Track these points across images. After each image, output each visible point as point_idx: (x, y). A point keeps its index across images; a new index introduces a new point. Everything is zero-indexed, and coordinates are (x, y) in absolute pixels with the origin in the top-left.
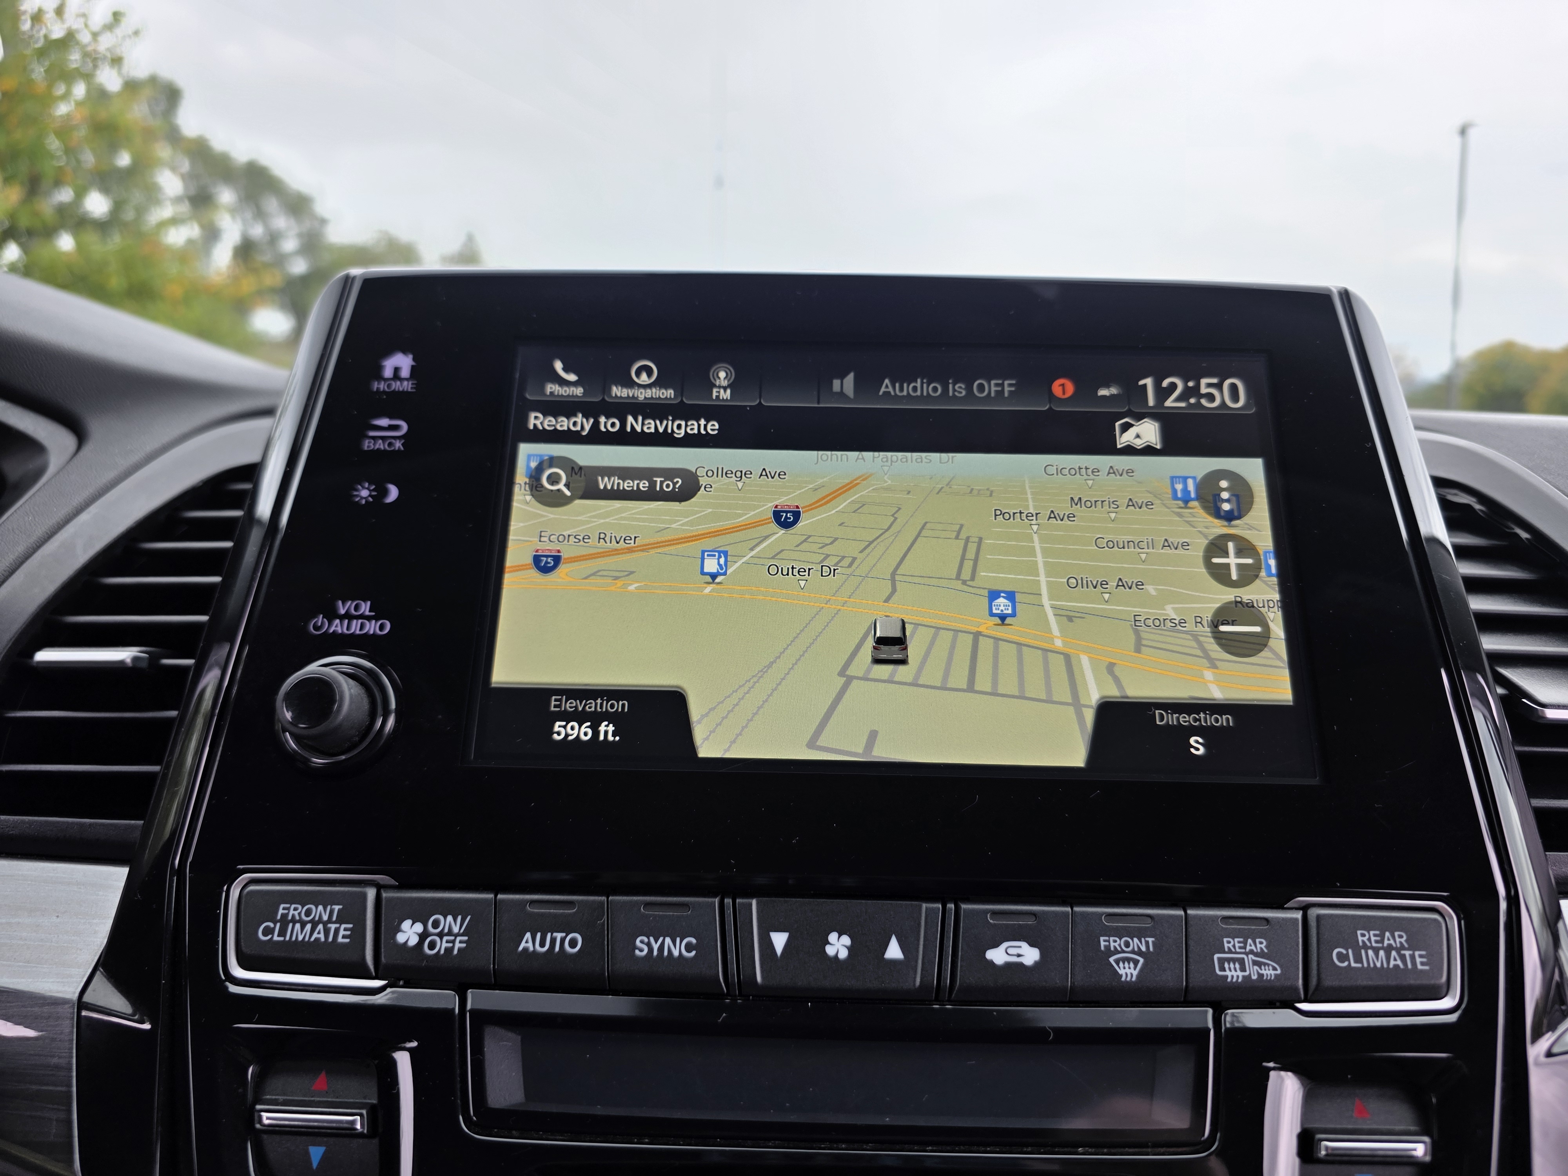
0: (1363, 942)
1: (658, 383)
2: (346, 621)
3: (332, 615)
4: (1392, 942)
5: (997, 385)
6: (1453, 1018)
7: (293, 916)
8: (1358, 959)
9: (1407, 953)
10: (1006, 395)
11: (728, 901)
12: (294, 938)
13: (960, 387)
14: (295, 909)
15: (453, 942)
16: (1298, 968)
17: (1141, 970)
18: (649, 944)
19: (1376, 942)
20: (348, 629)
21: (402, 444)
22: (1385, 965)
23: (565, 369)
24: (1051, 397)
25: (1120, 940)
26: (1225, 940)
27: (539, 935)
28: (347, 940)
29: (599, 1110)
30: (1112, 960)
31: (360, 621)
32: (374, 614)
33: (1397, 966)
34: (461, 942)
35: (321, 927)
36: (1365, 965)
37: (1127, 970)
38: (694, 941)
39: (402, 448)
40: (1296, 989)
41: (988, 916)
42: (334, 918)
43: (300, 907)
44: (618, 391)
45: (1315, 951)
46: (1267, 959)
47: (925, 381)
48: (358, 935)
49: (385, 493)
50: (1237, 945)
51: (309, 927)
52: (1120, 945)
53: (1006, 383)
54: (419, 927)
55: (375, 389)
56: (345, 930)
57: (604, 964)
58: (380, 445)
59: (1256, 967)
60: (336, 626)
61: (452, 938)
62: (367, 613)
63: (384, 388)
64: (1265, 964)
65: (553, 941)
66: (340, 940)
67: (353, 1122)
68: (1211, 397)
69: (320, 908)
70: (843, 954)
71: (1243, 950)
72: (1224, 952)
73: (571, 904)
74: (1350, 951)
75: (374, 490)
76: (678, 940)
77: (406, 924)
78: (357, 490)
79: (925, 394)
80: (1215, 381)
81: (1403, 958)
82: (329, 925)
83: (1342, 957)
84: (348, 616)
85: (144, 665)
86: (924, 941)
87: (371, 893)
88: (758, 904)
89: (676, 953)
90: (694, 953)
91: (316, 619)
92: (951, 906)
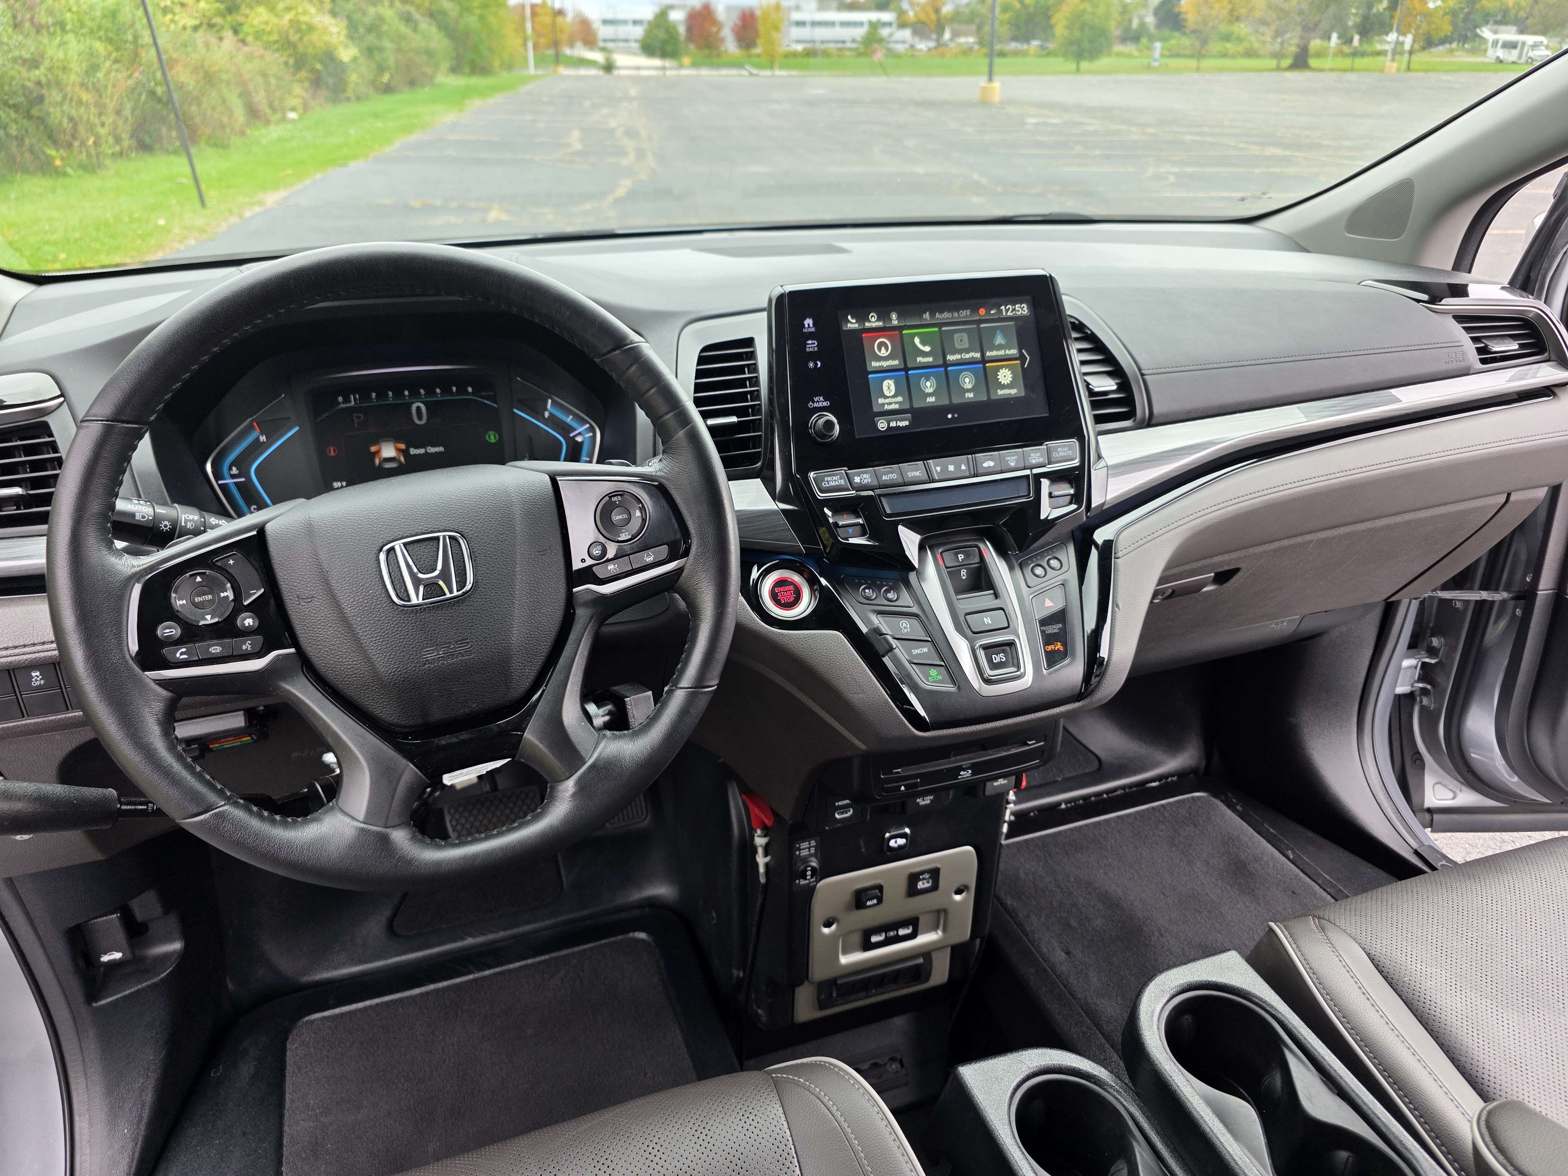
0: (1059, 450)
1: (878, 320)
2: (818, 403)
3: (814, 402)
4: (1065, 449)
6: (1078, 464)
7: (829, 480)
10: (968, 315)
11: (925, 462)
12: (831, 485)
13: (956, 313)
15: (868, 480)
16: (1047, 458)
18: (911, 474)
19: (1062, 450)
20: (819, 405)
24: (980, 315)
25: (1010, 457)
26: (1031, 454)
27: (886, 476)
28: (845, 483)
31: (822, 402)
32: (824, 400)
35: (836, 481)
36: (1060, 455)
38: (920, 471)
40: (1047, 463)
41: (982, 457)
43: (829, 477)
44: (867, 325)
45: (1050, 454)
47: (947, 312)
50: (1034, 455)
51: (833, 482)
52: (1010, 459)
53: (968, 311)
56: (841, 481)
57: (902, 479)
58: (811, 350)
60: (815, 405)
65: (890, 476)
66: (841, 484)
68: (1018, 311)
69: (834, 477)
73: (891, 467)
74: (1056, 453)
76: (916, 472)
79: (947, 317)
80: (1019, 306)
82: (838, 481)
84: (818, 401)
85: (740, 421)
87: (844, 472)
88: (932, 461)
89: (917, 475)
90: (920, 474)
91: (809, 403)
92: (973, 455)
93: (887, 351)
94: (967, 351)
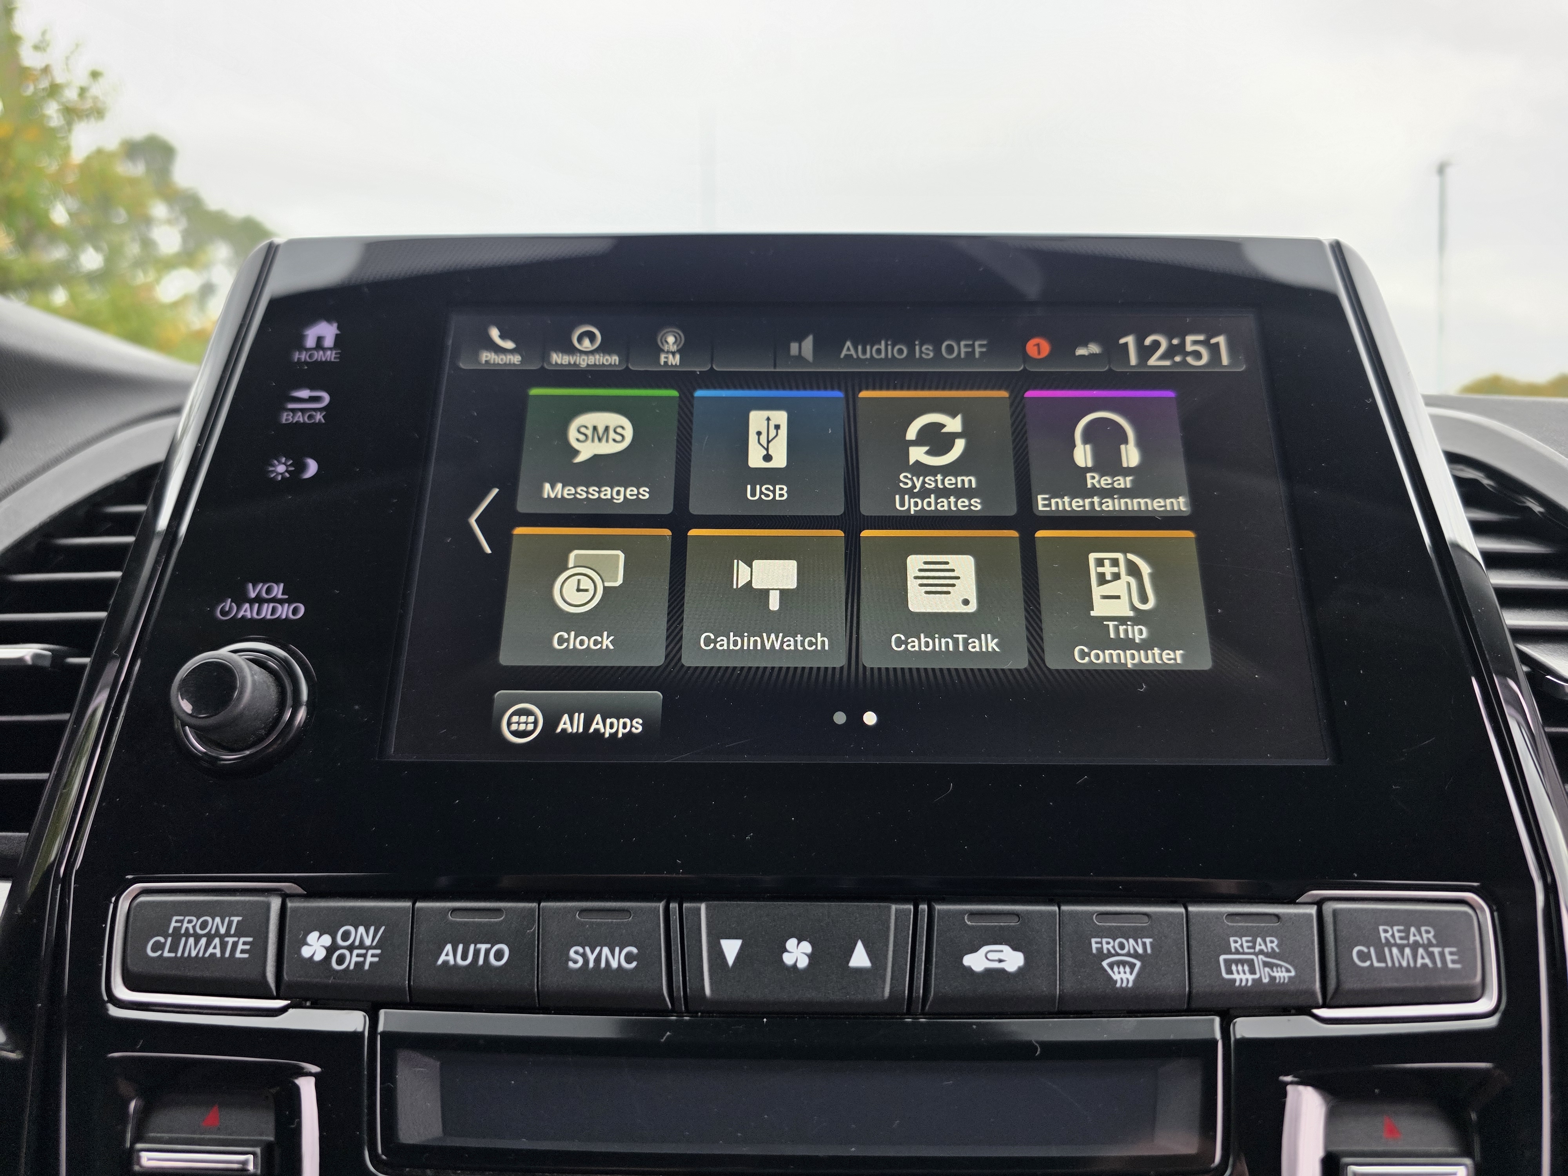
0: (1386, 938)
1: (603, 349)
2: (256, 605)
3: (241, 598)
4: (1418, 938)
5: (966, 346)
6: (1492, 1022)
7: (187, 929)
8: (1381, 958)
9: (1436, 950)
10: (977, 355)
11: (674, 906)
12: (186, 955)
13: (927, 349)
14: (190, 922)
15: (364, 956)
16: (1314, 970)
17: (1138, 975)
18: (584, 955)
19: (1401, 938)
20: (258, 613)
21: (323, 417)
22: (1412, 964)
23: (502, 337)
24: (1026, 358)
25: (1114, 941)
26: (1232, 939)
27: (461, 947)
28: (246, 956)
29: (524, 1144)
30: (1105, 964)
31: (271, 605)
32: (287, 597)
33: (1424, 966)
34: (373, 956)
35: (217, 941)
36: (1390, 964)
37: (1123, 975)
38: (634, 950)
39: (323, 421)
40: (1313, 994)
41: (966, 917)
42: (232, 932)
43: (194, 919)
44: (558, 359)
45: (1333, 950)
46: (1279, 960)
47: (889, 343)
48: (258, 950)
49: (303, 467)
50: (1245, 945)
51: (203, 941)
52: (1114, 947)
53: (977, 343)
54: (327, 940)
55: (296, 360)
56: (244, 943)
57: (533, 976)
58: (299, 418)
59: (1267, 969)
60: (245, 611)
61: (363, 951)
62: (280, 596)
63: (305, 358)
64: (1277, 966)
65: (477, 953)
66: (238, 955)
67: (245, 1163)
68: (1197, 355)
69: (218, 920)
70: (803, 963)
71: (1252, 951)
72: (1231, 953)
73: (498, 910)
74: (1372, 950)
75: (291, 465)
76: (617, 950)
77: (313, 937)
78: (273, 466)
79: (890, 356)
80: (1201, 338)
81: (1431, 955)
82: (227, 939)
83: (1363, 956)
84: (259, 600)
85: (47, 663)
86: (894, 946)
87: (275, 903)
88: (707, 908)
89: (614, 965)
90: (634, 964)
91: (224, 604)
92: (924, 907)
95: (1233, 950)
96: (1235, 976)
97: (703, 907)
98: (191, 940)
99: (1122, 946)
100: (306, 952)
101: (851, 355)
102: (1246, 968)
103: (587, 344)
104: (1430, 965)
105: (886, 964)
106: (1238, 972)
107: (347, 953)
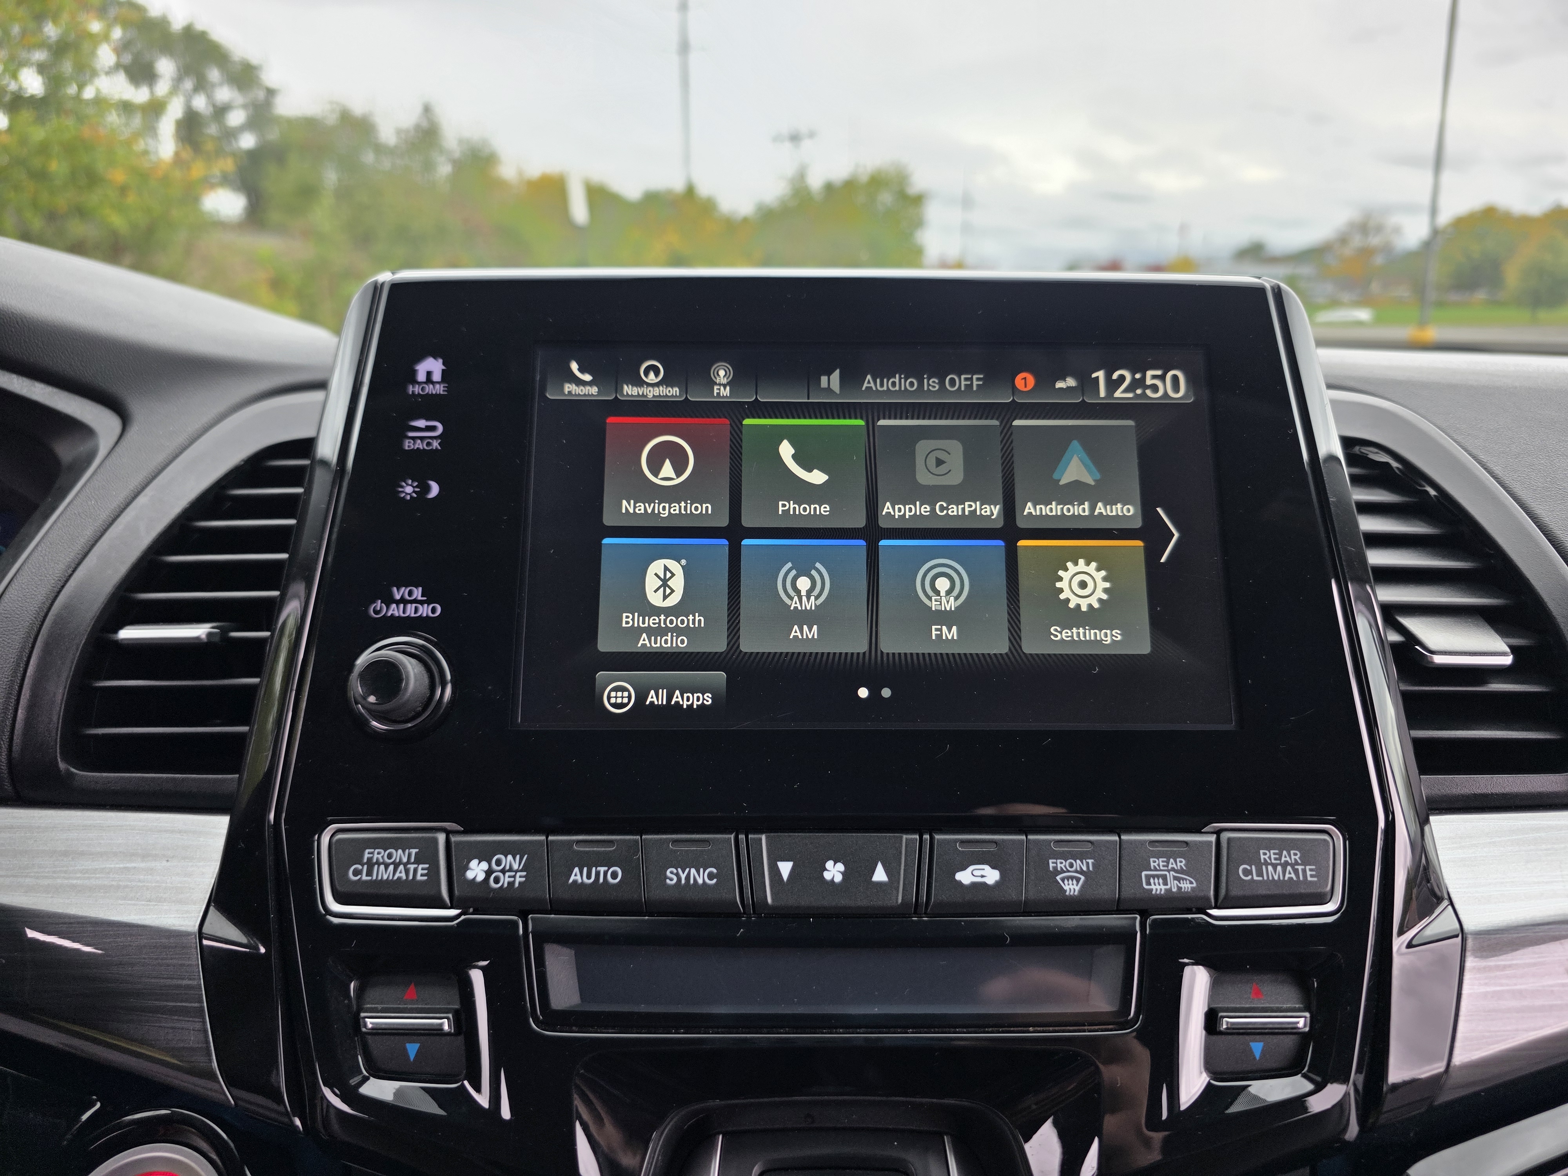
0: (1265, 859)
1: (666, 381)
2: (402, 606)
3: (389, 600)
4: (1288, 859)
5: (966, 379)
6: (1334, 919)
7: (377, 859)
8: (1260, 874)
9: (1300, 868)
10: (975, 388)
11: (742, 837)
12: (380, 878)
13: (934, 382)
14: (379, 853)
15: (514, 877)
16: (1210, 882)
17: (1083, 886)
18: (677, 875)
19: (1275, 859)
20: (404, 612)
21: (439, 444)
22: (1281, 878)
23: (581, 370)
24: (1014, 390)
25: (1066, 862)
26: (1152, 860)
27: (585, 869)
28: (425, 878)
29: (643, 1008)
30: (1058, 878)
31: (414, 605)
32: (425, 598)
33: (1291, 879)
34: (520, 877)
35: (401, 867)
36: (1265, 878)
37: (1072, 887)
38: (715, 871)
39: (439, 448)
40: (1208, 899)
41: (958, 845)
42: (413, 860)
43: (382, 851)
44: (630, 391)
45: (1225, 868)
46: (1185, 875)
47: (903, 376)
48: (433, 872)
49: (428, 489)
50: (1161, 864)
51: (391, 868)
52: (1065, 866)
53: (975, 377)
55: (411, 393)
56: (423, 869)
57: (641, 891)
58: (419, 445)
59: (1176, 882)
60: (393, 610)
61: (513, 874)
62: (420, 598)
63: (418, 391)
64: (1183, 879)
65: (598, 874)
66: (419, 878)
67: (442, 1024)
68: (1155, 388)
69: (400, 851)
70: (838, 878)
71: (1166, 868)
72: (1151, 870)
73: (611, 842)
74: (1253, 867)
75: (416, 487)
76: (702, 870)
77: (474, 863)
78: (402, 487)
79: (903, 388)
80: (1159, 373)
81: (1296, 872)
82: (409, 866)
83: (1247, 872)
84: (403, 601)
85: (217, 639)
86: (905, 866)
87: (441, 838)
88: (767, 838)
89: (700, 881)
90: (715, 880)
91: (375, 604)
92: (927, 837)
93: (679, 474)
94: (956, 495)
95: (1152, 868)
96: (1153, 887)
97: (764, 837)
98: (382, 867)
99: (1071, 865)
100: (470, 875)
101: (871, 387)
102: (1161, 881)
103: (652, 378)
104: (1295, 878)
105: (899, 879)
106: (1155, 885)
107: (501, 875)
